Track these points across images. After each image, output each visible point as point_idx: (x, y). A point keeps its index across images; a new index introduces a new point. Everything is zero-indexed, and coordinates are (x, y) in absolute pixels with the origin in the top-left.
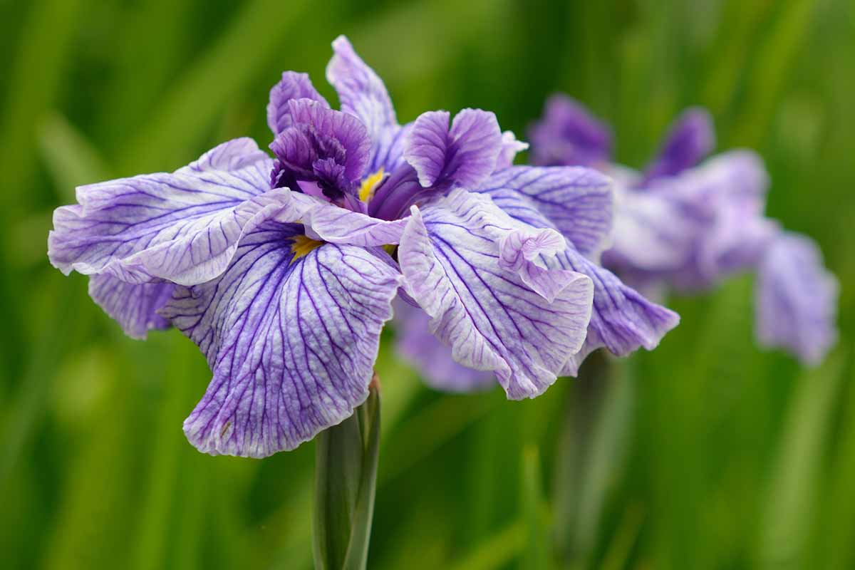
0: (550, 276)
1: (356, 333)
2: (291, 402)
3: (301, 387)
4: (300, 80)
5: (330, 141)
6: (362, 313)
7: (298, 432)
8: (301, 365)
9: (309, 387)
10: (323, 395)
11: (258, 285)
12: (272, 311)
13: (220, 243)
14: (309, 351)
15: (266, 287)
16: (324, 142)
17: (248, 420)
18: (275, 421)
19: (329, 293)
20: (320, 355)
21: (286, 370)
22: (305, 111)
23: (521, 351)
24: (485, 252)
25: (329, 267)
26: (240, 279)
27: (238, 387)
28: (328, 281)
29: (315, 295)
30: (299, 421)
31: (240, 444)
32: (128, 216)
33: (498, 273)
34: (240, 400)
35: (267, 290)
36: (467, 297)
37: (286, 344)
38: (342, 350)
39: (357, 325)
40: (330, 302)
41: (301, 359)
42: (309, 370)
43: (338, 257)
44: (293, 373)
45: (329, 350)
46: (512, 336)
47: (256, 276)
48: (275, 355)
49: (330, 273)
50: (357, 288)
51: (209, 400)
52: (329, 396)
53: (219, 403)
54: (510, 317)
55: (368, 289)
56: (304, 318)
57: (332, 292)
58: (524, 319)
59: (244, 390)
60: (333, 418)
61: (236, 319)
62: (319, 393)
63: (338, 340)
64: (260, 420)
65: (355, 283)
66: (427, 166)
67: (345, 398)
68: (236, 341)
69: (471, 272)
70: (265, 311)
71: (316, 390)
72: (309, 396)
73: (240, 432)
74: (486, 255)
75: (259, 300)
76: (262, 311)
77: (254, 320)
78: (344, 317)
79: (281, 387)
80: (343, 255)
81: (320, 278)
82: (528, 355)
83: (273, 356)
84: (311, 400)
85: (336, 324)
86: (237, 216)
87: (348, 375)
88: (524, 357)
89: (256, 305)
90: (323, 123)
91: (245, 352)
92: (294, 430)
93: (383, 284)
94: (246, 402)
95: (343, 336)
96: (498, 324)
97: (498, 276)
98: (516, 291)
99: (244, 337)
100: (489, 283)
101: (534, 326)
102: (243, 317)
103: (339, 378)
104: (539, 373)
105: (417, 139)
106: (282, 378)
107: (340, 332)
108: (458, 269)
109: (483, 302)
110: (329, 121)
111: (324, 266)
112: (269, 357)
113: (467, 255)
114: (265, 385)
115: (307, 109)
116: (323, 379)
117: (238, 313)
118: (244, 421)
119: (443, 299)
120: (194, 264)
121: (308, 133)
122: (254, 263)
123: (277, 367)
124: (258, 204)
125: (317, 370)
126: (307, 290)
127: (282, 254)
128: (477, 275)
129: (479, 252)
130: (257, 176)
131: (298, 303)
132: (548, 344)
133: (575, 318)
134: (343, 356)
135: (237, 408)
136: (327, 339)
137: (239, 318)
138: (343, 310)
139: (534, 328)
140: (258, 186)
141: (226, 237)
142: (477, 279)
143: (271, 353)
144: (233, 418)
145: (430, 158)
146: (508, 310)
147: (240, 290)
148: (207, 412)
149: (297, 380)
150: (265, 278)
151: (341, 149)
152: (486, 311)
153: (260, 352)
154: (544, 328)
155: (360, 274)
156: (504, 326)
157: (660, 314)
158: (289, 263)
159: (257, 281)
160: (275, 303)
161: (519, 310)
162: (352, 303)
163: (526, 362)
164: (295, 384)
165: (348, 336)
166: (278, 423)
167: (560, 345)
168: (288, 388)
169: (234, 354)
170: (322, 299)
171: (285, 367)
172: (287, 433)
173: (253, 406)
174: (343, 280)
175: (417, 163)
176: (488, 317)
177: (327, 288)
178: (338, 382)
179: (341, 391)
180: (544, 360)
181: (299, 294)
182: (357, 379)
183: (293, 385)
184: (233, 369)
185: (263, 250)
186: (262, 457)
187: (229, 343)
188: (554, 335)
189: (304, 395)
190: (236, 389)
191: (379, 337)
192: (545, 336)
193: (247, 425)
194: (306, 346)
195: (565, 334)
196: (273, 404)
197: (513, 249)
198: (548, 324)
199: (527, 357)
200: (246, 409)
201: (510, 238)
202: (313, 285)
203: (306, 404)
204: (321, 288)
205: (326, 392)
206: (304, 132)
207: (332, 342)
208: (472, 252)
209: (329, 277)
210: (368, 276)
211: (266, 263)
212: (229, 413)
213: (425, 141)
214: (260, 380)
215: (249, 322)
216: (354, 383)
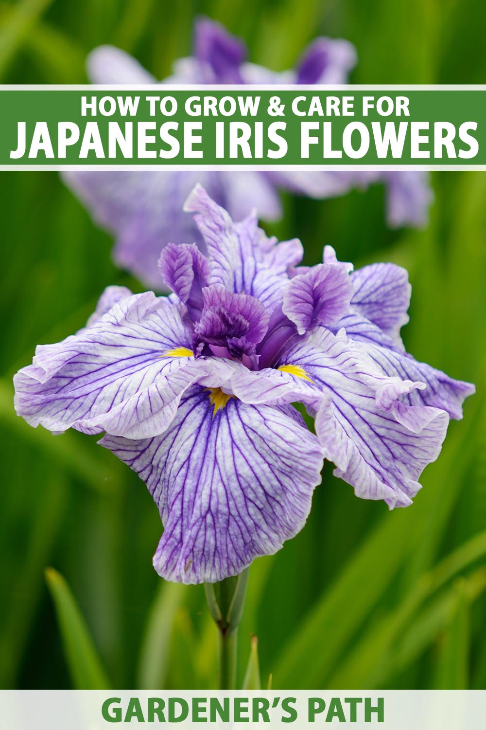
0: (414, 411)
1: (285, 487)
2: (237, 541)
3: (244, 529)
4: (190, 249)
5: (237, 317)
6: (290, 472)
7: (243, 562)
8: (243, 512)
9: (250, 529)
10: (260, 532)
11: (193, 437)
12: (210, 462)
13: (158, 404)
14: (248, 501)
15: (199, 440)
16: (232, 319)
17: (203, 554)
18: (226, 556)
19: (257, 451)
20: (257, 504)
21: (231, 517)
22: (216, 296)
23: (395, 469)
24: (360, 394)
25: (254, 429)
26: (176, 431)
27: (193, 530)
28: (255, 441)
29: (246, 454)
30: (244, 555)
31: (198, 574)
32: (71, 371)
33: (374, 411)
34: (195, 539)
35: (200, 442)
36: (352, 433)
37: (229, 496)
38: (274, 499)
39: (286, 481)
40: (260, 460)
41: (243, 508)
42: (249, 515)
43: (260, 421)
44: (237, 519)
45: (264, 499)
46: (387, 458)
47: (189, 429)
48: (221, 504)
49: (255, 434)
50: (286, 454)
51: (168, 536)
52: (265, 532)
53: (176, 540)
54: (385, 444)
55: (296, 457)
56: (242, 474)
57: (260, 450)
58: (395, 445)
59: (198, 532)
60: (270, 550)
61: (180, 467)
62: (256, 531)
63: (271, 492)
64: (212, 554)
65: (284, 450)
66: (303, 320)
67: (276, 532)
68: (183, 488)
69: (352, 411)
70: (203, 462)
71: (255, 529)
72: (250, 535)
73: (197, 565)
74: (362, 396)
75: (195, 451)
76: (200, 461)
77: (195, 469)
78: (273, 472)
79: (228, 529)
80: (265, 419)
81: (247, 438)
82: (400, 472)
83: (220, 506)
84: (251, 537)
85: (268, 480)
86: (170, 382)
87: (280, 518)
88: (397, 473)
89: (195, 456)
90: (231, 305)
91: (192, 498)
92: (240, 561)
93: (309, 454)
94: (200, 540)
95: (275, 489)
96: (377, 452)
97: (373, 413)
98: (389, 424)
99: (190, 484)
100: (367, 420)
101: (405, 450)
102: (185, 466)
103: (272, 519)
104: (410, 485)
105: (293, 298)
106: (228, 522)
107: (272, 486)
108: (341, 408)
109: (363, 435)
110: (236, 303)
111: (249, 428)
112: (216, 506)
113: (348, 396)
114: (215, 528)
115: (218, 295)
116: (259, 520)
117: (181, 463)
118: (200, 556)
119: (347, 451)
120: (140, 422)
121: (220, 313)
122: (185, 418)
123: (225, 514)
124: (186, 372)
125: (255, 515)
126: (238, 448)
127: (205, 408)
128: (357, 413)
129: (356, 394)
130: (163, 326)
131: (234, 461)
132: (413, 460)
133: (433, 439)
134: (274, 503)
135: (194, 546)
136: (261, 491)
137: (182, 467)
138: (272, 467)
139: (404, 451)
140: (165, 335)
141: (162, 399)
142: (357, 417)
143: (218, 503)
144: (191, 554)
145: (306, 314)
146: (383, 439)
147: (179, 442)
148: (168, 547)
149: (241, 524)
150: (197, 431)
151: (245, 323)
152: (367, 441)
153: (207, 500)
154: (410, 449)
155: (286, 442)
156: (381, 452)
157: (462, 387)
158: (212, 414)
159: (191, 435)
160: (210, 455)
161: (391, 438)
162: (280, 464)
163: (399, 478)
164: (239, 527)
165: (278, 488)
166: (228, 558)
167: (421, 459)
168: (234, 530)
169: (183, 498)
170: (253, 457)
171: (230, 513)
172: (235, 564)
173: (206, 544)
174: (271, 445)
175: (296, 320)
176: (368, 447)
177: (255, 447)
178: (270, 521)
179: (272, 527)
180: (410, 471)
181: (233, 452)
182: (290, 523)
183: (238, 528)
184: (184, 510)
185: (190, 405)
186: (215, 582)
187: (178, 489)
188: (417, 453)
189: (246, 535)
190: (191, 531)
191: (311, 498)
192: (411, 455)
193: (202, 558)
194: (245, 497)
195: (425, 451)
196: (222, 543)
197: (390, 399)
198: (413, 446)
199: (399, 474)
200: (201, 547)
201: (387, 391)
202: (243, 444)
203: (248, 541)
204: (250, 447)
205: (262, 530)
206: (217, 313)
207: (266, 494)
208: (350, 394)
209: (255, 437)
210: (294, 444)
211: (195, 418)
212: (189, 551)
213: (300, 300)
214: (211, 524)
215: (191, 471)
216: (286, 525)
